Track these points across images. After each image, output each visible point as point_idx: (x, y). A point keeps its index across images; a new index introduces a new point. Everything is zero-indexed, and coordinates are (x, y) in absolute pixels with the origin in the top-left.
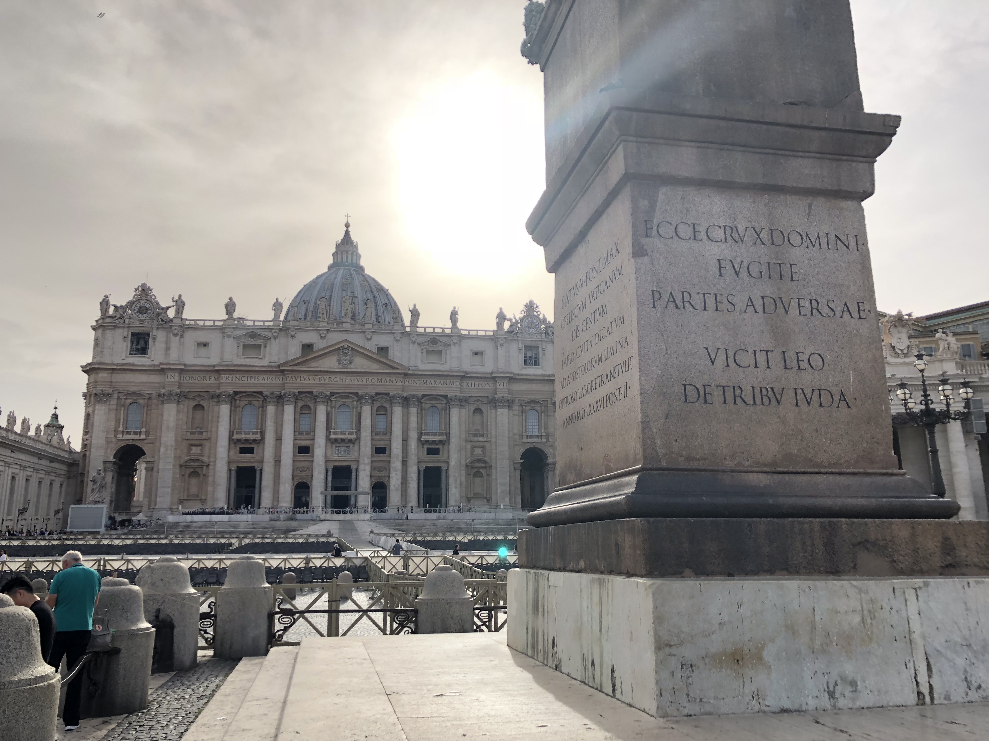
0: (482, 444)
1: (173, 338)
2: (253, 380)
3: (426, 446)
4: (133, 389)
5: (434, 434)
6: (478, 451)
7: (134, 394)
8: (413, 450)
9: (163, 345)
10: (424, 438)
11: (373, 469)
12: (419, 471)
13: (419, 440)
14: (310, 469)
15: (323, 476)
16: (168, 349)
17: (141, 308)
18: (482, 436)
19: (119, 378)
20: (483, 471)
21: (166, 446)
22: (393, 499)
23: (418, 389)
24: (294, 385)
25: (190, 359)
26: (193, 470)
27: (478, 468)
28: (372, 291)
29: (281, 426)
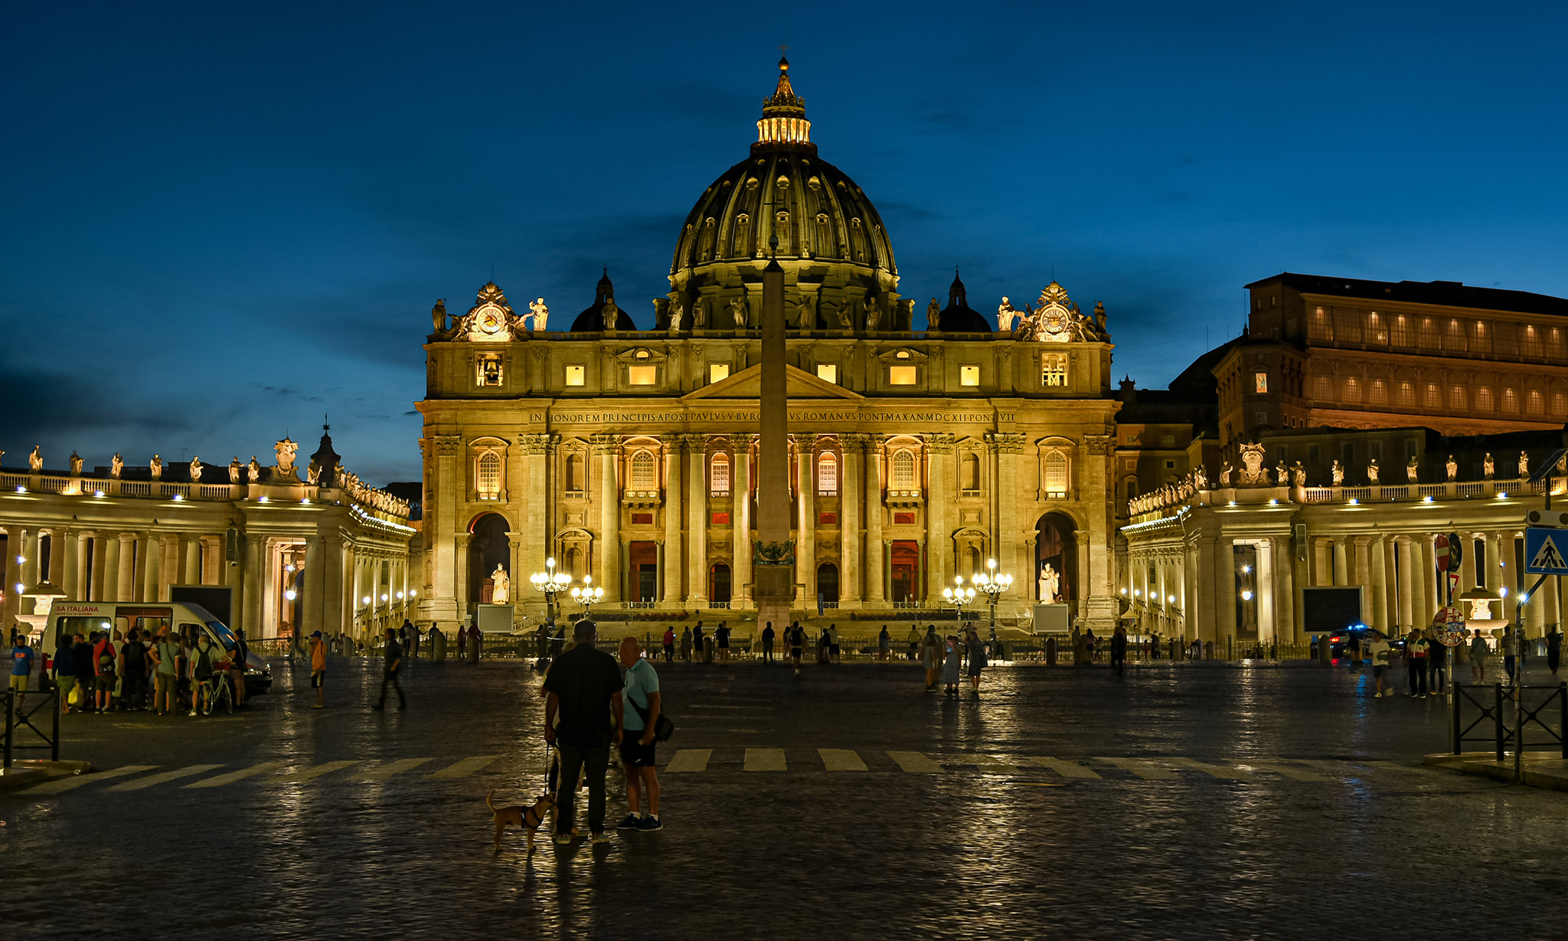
0: (977, 506)
1: (534, 361)
2: (646, 419)
3: (894, 511)
4: (486, 436)
6: (971, 517)
7: (487, 441)
8: (874, 517)
9: (521, 371)
10: (889, 499)
11: (818, 545)
12: (885, 547)
13: (882, 502)
14: (730, 545)
16: (529, 376)
17: (488, 318)
18: (977, 494)
19: (466, 419)
20: (978, 547)
21: (536, 515)
22: (848, 583)
23: (879, 427)
24: (703, 426)
25: (559, 391)
26: (573, 546)
27: (970, 543)
28: (828, 198)
29: (687, 483)
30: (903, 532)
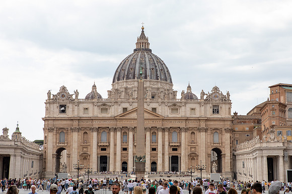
0: (194, 146)
1: (75, 107)
2: (105, 123)
3: (172, 148)
4: (62, 127)
5: (175, 143)
6: (193, 149)
7: (62, 128)
8: (167, 149)
9: (71, 109)
10: (171, 144)
11: (151, 157)
12: (169, 157)
13: (169, 145)
14: (127, 157)
15: (132, 159)
16: (73, 111)
17: (62, 95)
18: (194, 143)
19: (56, 123)
20: (195, 158)
21: (75, 149)
22: (159, 168)
23: (168, 125)
24: (120, 124)
25: (82, 115)
26: (85, 157)
27: (193, 156)
28: (155, 64)
29: (116, 140)
30: (175, 153)
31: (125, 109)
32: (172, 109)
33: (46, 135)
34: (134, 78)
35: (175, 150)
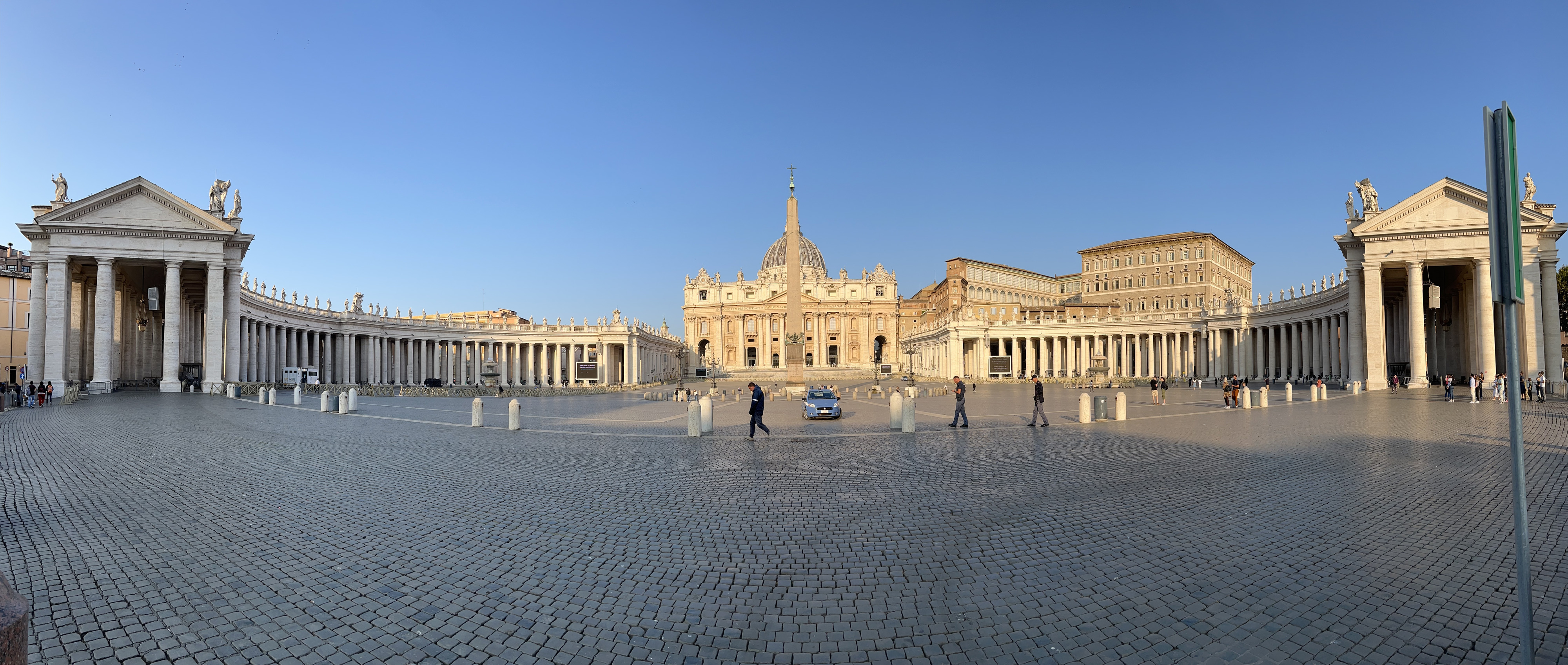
0: (855, 334)
1: (717, 292)
2: (751, 309)
3: (830, 337)
4: (703, 316)
5: (833, 331)
6: (854, 338)
8: (823, 338)
9: (713, 295)
10: (829, 332)
11: (806, 347)
12: (827, 348)
14: (778, 348)
15: (784, 351)
16: (715, 296)
17: (702, 279)
18: (855, 331)
19: (696, 310)
20: (857, 347)
21: (719, 341)
22: (815, 359)
23: (824, 309)
24: (768, 310)
25: (725, 301)
26: (729, 350)
27: (854, 346)
28: (806, 247)
29: (763, 330)
30: (833, 343)
31: (774, 292)
32: (830, 291)
33: (687, 325)
34: (784, 263)
35: (833, 339)
